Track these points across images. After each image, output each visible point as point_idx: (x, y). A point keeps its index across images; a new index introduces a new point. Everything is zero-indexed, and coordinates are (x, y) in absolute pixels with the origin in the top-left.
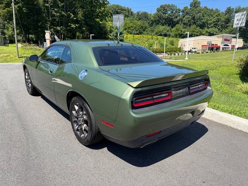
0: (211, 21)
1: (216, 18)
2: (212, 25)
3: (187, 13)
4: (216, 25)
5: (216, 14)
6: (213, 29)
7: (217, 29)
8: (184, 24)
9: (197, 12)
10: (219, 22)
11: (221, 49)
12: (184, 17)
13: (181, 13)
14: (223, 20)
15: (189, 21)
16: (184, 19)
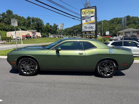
0: (21, 23)
1: (23, 21)
2: (22, 25)
3: (6, 17)
4: (24, 25)
5: (23, 19)
6: (23, 27)
7: (25, 27)
8: (5, 23)
9: (12, 16)
10: (25, 23)
11: (32, 37)
12: (4, 19)
13: (1, 16)
14: (27, 22)
15: (8, 21)
16: (4, 20)
